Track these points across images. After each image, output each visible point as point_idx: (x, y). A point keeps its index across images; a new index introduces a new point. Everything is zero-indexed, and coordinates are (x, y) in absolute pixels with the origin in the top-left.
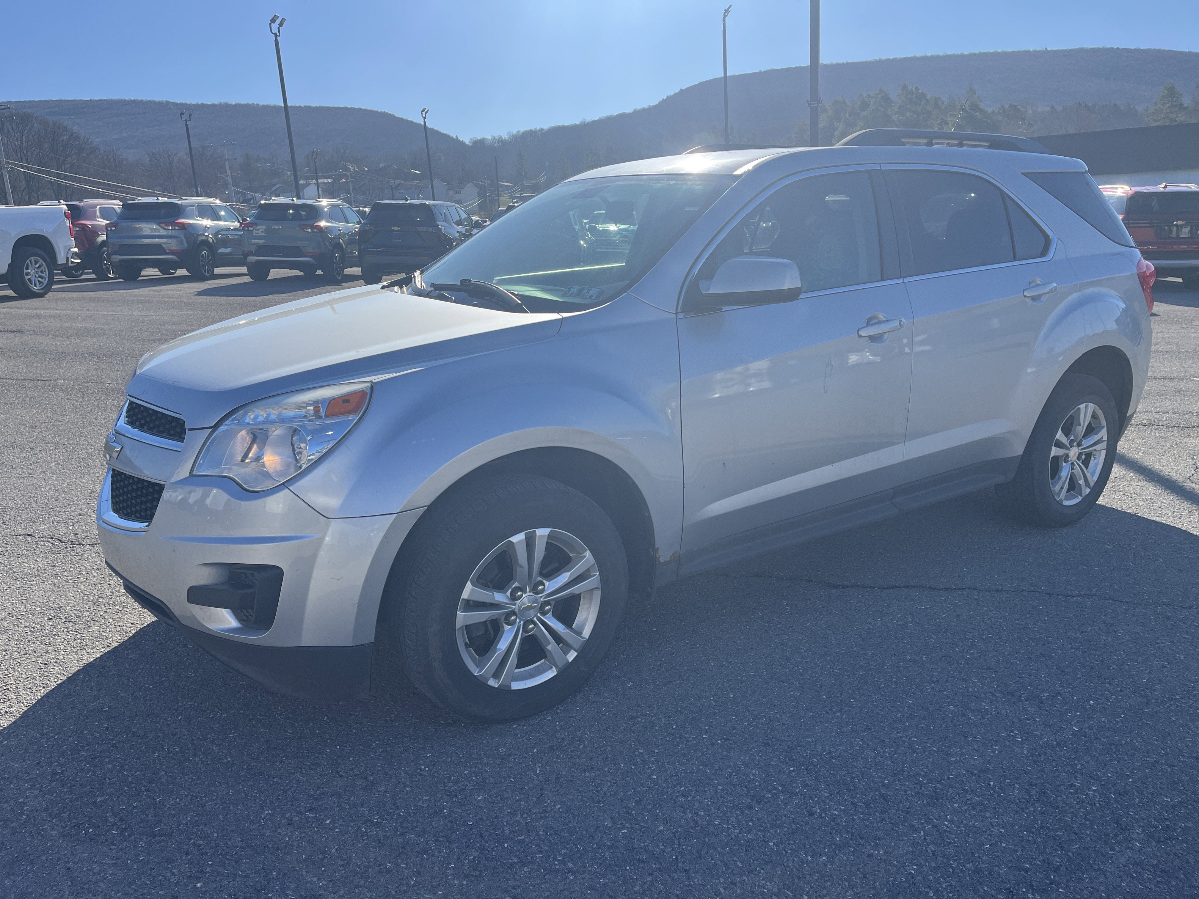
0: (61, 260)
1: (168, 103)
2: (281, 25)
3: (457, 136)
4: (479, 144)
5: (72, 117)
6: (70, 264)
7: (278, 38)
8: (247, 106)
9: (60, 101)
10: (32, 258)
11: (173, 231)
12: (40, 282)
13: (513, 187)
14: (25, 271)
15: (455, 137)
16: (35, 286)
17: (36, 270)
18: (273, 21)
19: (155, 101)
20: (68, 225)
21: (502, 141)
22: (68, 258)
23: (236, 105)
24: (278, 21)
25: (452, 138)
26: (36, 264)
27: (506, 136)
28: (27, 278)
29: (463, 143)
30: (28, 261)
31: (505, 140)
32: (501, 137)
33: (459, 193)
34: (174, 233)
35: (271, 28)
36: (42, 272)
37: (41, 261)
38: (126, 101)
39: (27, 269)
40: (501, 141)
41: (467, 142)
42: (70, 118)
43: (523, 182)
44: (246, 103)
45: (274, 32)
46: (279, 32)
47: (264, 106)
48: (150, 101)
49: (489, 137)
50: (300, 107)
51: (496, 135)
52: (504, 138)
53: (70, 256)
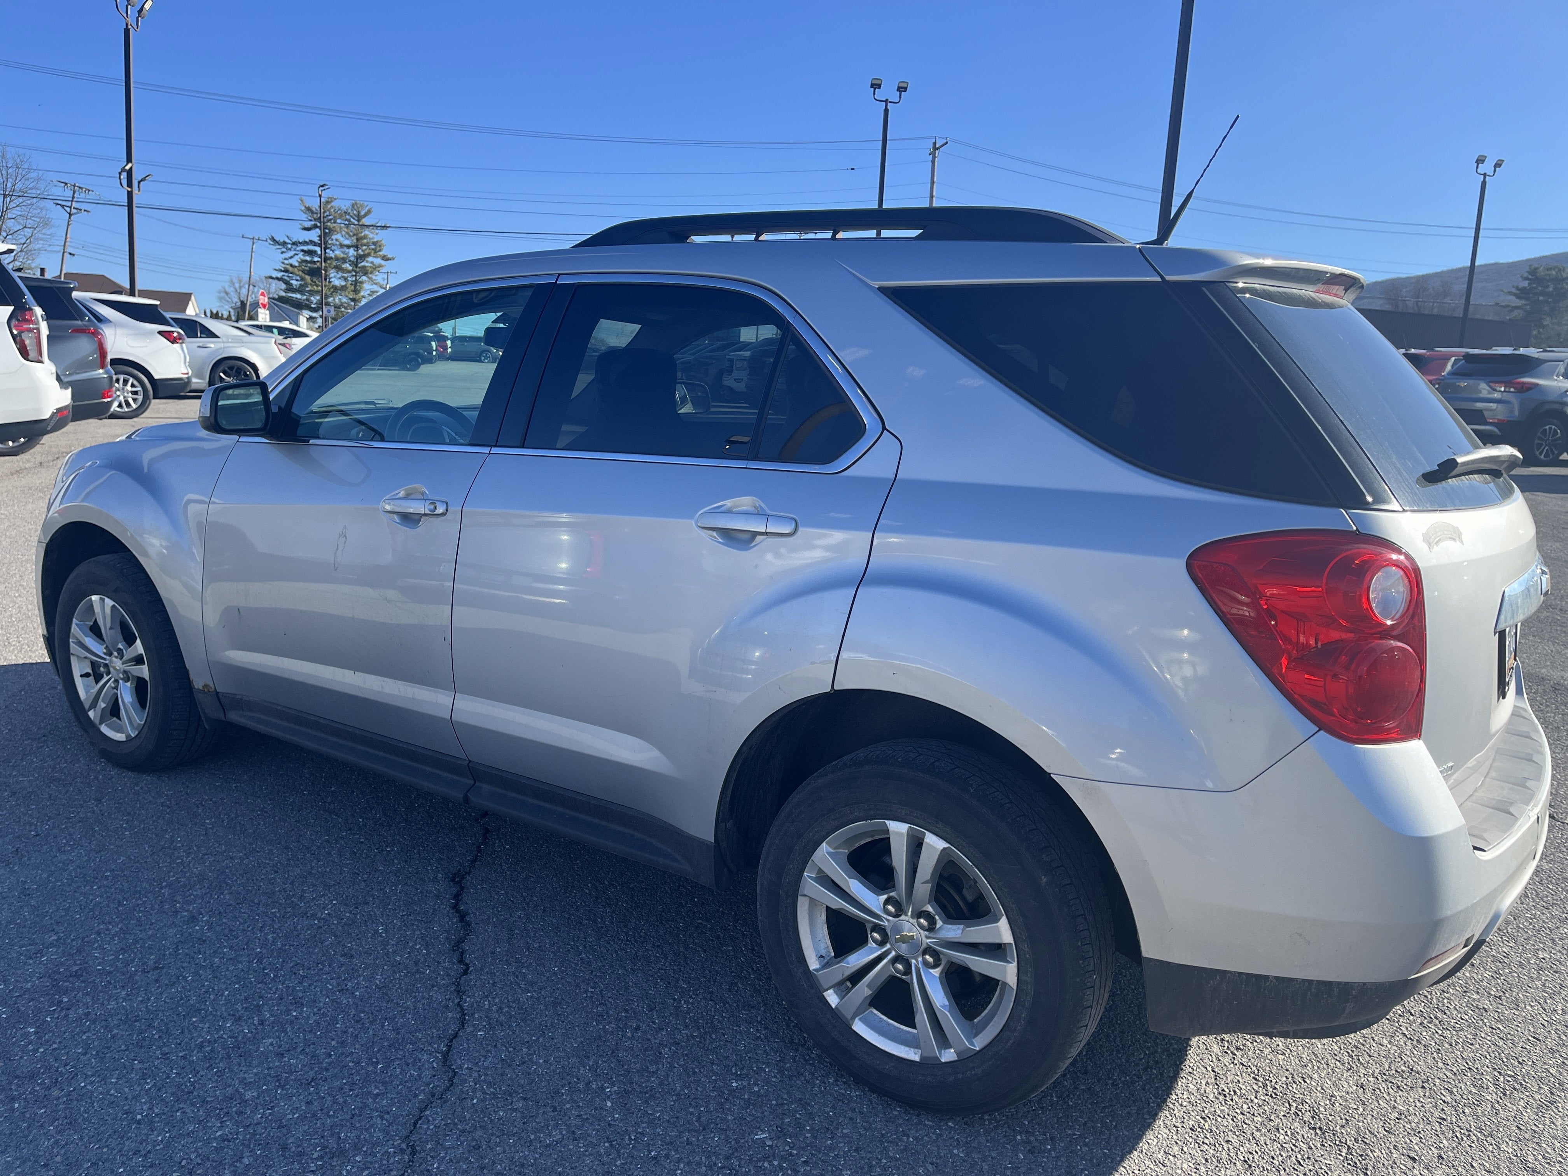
11: (1505, 394)
34: (1507, 397)
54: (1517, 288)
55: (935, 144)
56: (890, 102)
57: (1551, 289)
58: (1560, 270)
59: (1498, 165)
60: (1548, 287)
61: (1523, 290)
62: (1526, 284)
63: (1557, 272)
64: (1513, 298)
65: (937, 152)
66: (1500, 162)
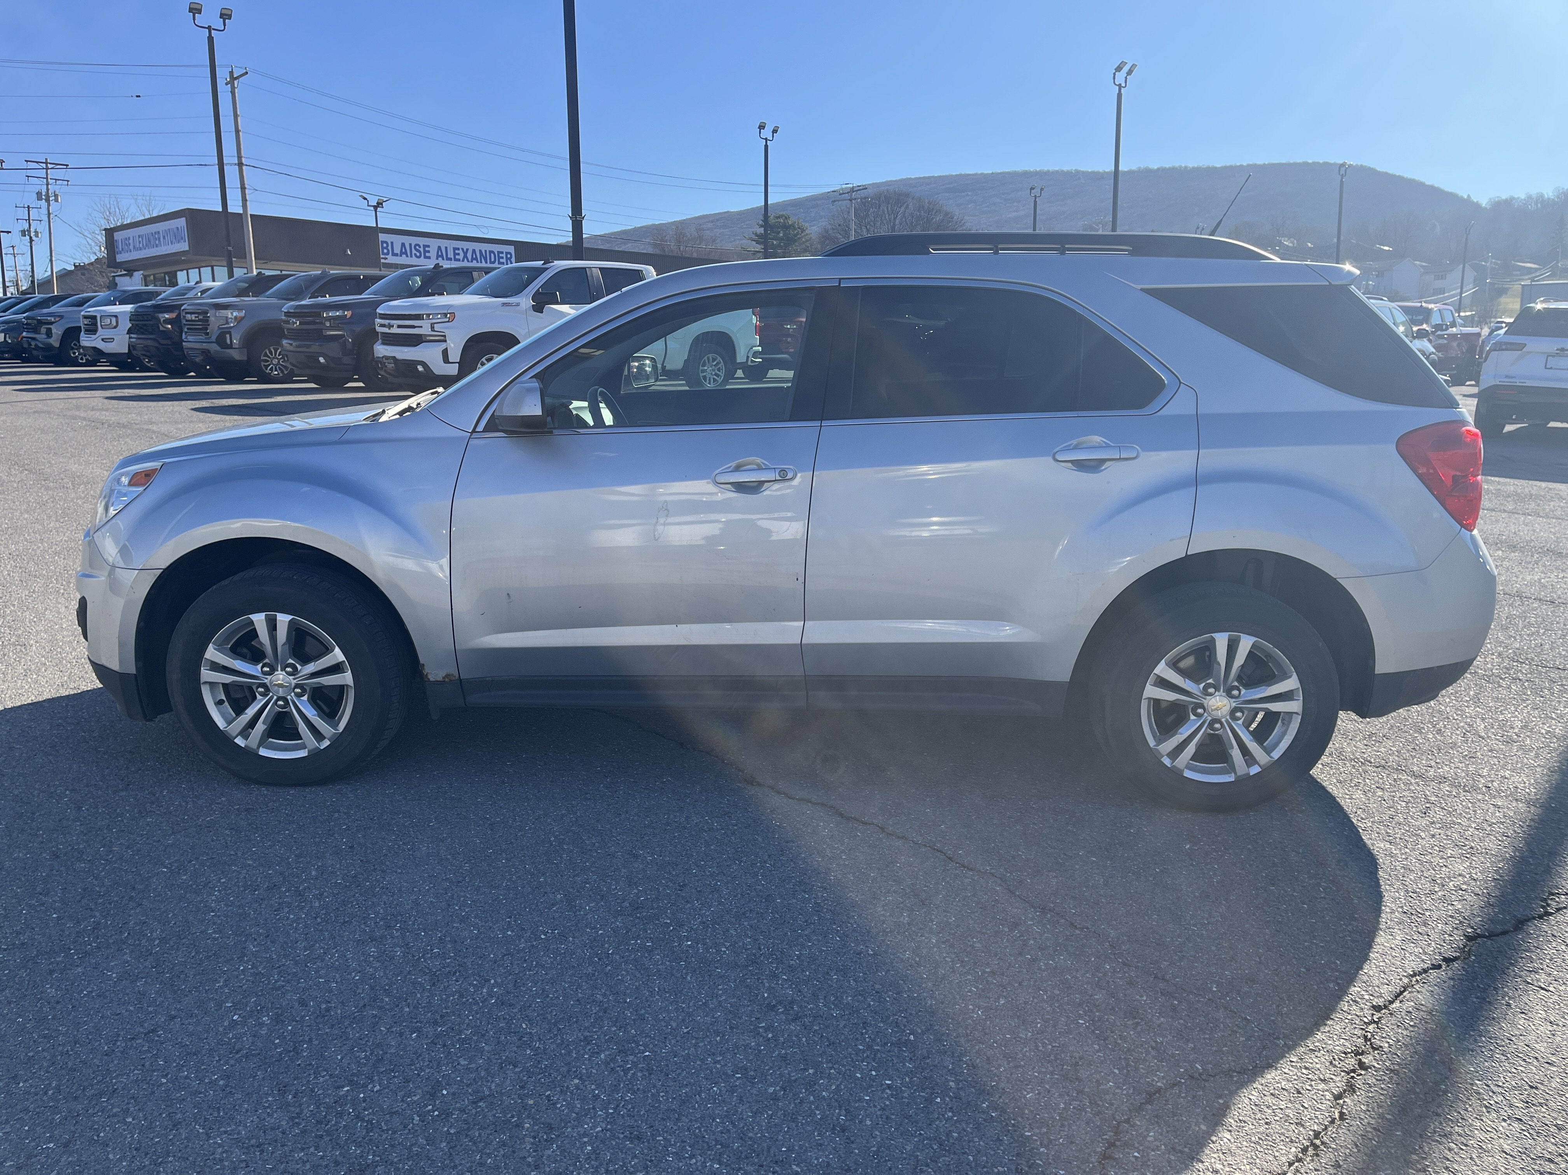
0: (741, 358)
1: (1077, 172)
2: (1130, 72)
3: (1469, 196)
4: (1502, 207)
5: (969, 193)
6: (750, 363)
7: (1123, 90)
8: (1173, 170)
9: (961, 175)
10: (710, 355)
12: (715, 380)
13: (1540, 269)
14: (701, 368)
15: (1466, 197)
16: (710, 383)
17: (713, 367)
18: (1119, 69)
19: (1062, 171)
20: (755, 322)
21: (1543, 202)
22: (748, 357)
23: (1158, 169)
24: (1126, 69)
25: (1462, 199)
26: (713, 361)
27: (1551, 194)
28: (701, 375)
29: (1477, 205)
30: (706, 358)
31: (1549, 199)
32: (1542, 195)
33: (1443, 278)
35: (1114, 78)
36: (719, 370)
37: (719, 359)
38: (1031, 172)
39: (704, 365)
40: (1541, 200)
41: (1484, 202)
42: (967, 195)
43: (1558, 262)
44: (1171, 166)
45: (1117, 83)
46: (1126, 82)
47: (1193, 168)
48: (1057, 172)
49: (1521, 195)
50: (1241, 166)
51: (1534, 192)
52: (1546, 196)
53: (750, 355)
54: (756, 234)
55: (231, 73)
56: (214, 29)
57: (781, 235)
58: (786, 218)
59: (775, 131)
60: (779, 233)
61: (759, 236)
62: (762, 230)
63: (784, 220)
64: (754, 243)
65: (236, 82)
66: (776, 129)
